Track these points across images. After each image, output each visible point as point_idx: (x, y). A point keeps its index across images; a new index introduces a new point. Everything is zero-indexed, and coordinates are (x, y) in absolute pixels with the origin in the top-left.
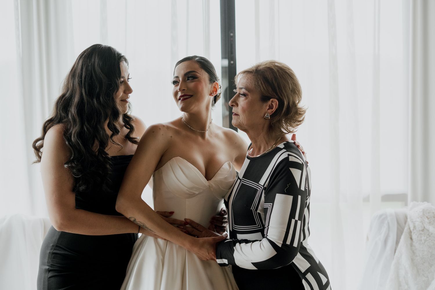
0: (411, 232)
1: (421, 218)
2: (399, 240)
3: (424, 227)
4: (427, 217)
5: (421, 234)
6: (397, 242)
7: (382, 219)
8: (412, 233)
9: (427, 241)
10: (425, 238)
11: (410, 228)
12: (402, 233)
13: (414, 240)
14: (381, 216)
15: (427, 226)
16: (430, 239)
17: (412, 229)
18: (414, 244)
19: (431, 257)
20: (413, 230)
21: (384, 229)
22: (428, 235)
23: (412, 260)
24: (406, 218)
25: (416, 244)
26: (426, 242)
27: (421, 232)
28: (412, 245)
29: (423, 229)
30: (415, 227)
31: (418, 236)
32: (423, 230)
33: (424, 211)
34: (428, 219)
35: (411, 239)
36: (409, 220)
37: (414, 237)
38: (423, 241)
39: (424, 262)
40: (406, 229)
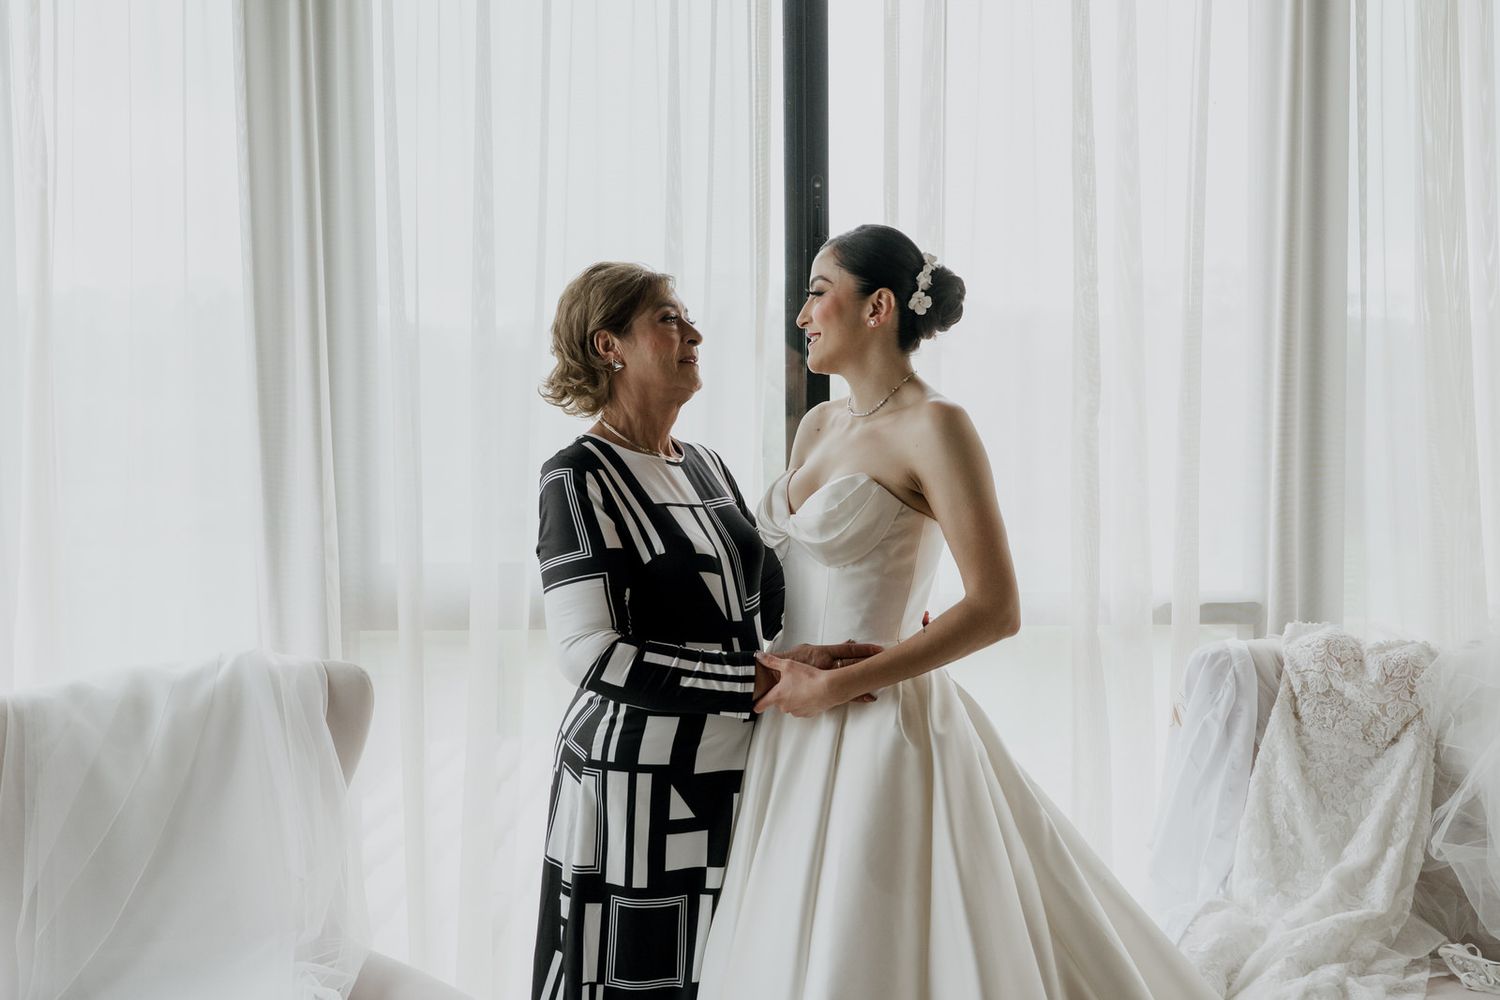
0: (1295, 698)
1: (1323, 661)
2: (1268, 721)
3: (1331, 686)
4: (1338, 660)
5: (1322, 703)
6: (1261, 726)
7: (1219, 664)
8: (1299, 701)
9: (1339, 720)
10: (1335, 712)
11: (1291, 689)
12: (1272, 702)
13: (1304, 719)
14: (1215, 657)
15: (1338, 684)
16: (1347, 716)
17: (1297, 690)
18: (1306, 728)
19: (1349, 761)
20: (1301, 692)
21: (1226, 691)
22: (1342, 704)
23: (1304, 770)
24: (1280, 662)
25: (1312, 731)
26: (1337, 724)
27: (1323, 699)
28: (1299, 733)
29: (1328, 691)
30: (1305, 685)
31: (1315, 709)
32: (1327, 694)
33: (1328, 643)
34: (1341, 664)
35: (1297, 715)
36: (1287, 667)
37: (1305, 710)
38: (1329, 722)
39: (1334, 776)
40: (1282, 689)
